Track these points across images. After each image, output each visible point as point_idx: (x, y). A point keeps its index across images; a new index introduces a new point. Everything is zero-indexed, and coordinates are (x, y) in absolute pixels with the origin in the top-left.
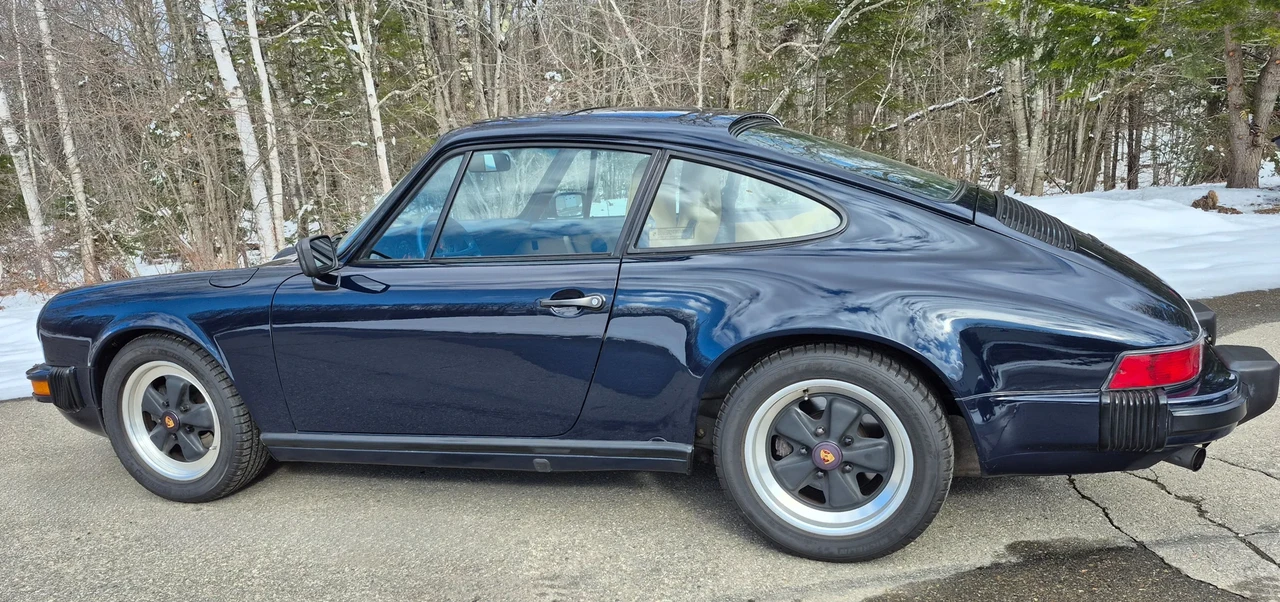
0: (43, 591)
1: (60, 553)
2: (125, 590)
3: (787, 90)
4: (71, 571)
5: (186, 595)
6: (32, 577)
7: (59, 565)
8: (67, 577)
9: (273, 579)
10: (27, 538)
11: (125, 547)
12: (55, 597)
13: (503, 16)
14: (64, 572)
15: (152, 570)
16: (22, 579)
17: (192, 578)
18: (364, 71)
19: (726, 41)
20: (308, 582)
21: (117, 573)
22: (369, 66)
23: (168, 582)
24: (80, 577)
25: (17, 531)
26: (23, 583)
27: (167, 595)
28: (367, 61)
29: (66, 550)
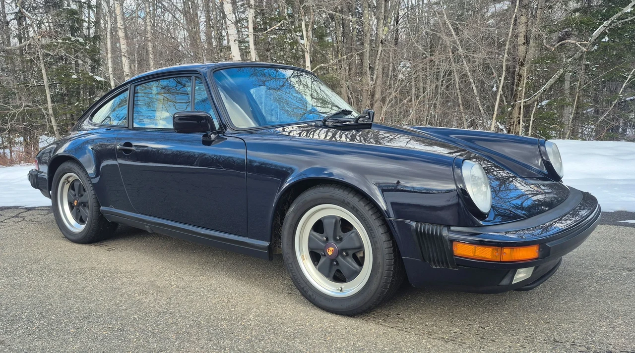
0: (131, 310)
1: (141, 290)
2: (176, 317)
3: (562, 70)
4: (147, 301)
5: (212, 325)
6: (126, 301)
7: (141, 297)
8: (145, 304)
9: (263, 323)
10: (124, 279)
11: (177, 292)
12: (138, 314)
13: (385, 25)
14: (143, 301)
15: (192, 307)
16: (121, 301)
17: (215, 315)
18: (306, 53)
19: (521, 40)
20: (284, 328)
21: (172, 306)
22: (309, 51)
23: (201, 315)
24: (152, 305)
25: (119, 275)
26: (121, 304)
27: (201, 323)
28: (308, 48)
29: (144, 289)
